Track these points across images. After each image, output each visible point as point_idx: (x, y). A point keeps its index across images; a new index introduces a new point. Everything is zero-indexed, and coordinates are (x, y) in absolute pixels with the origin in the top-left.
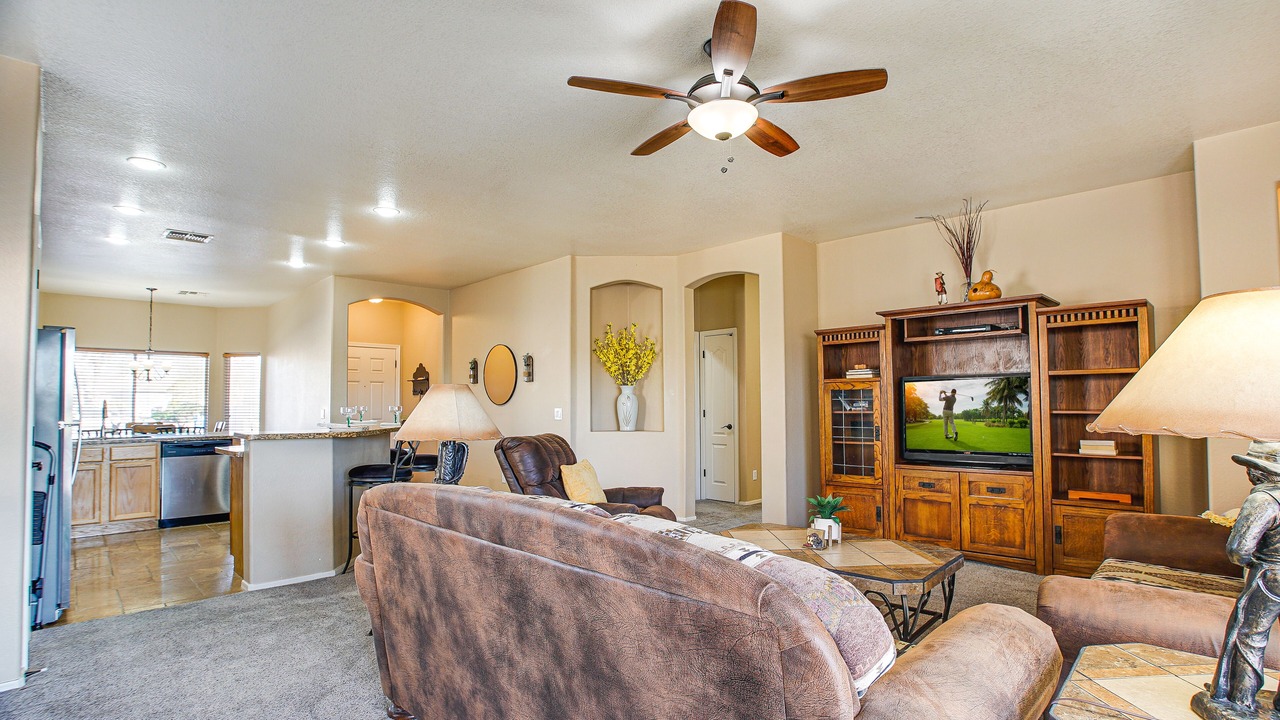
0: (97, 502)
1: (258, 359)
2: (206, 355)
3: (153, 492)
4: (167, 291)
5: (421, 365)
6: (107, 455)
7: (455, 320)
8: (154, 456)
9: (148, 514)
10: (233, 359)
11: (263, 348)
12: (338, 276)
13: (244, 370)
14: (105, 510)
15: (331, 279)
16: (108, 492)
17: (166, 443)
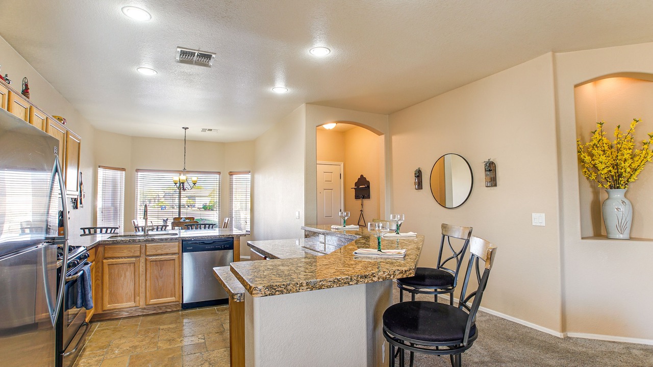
0: (137, 289)
1: (249, 176)
2: (219, 173)
3: (177, 281)
4: (196, 130)
5: (362, 176)
6: (143, 251)
7: (394, 138)
8: (177, 251)
9: (173, 299)
10: (234, 177)
11: (252, 168)
12: (308, 104)
13: (241, 182)
14: (142, 295)
15: (303, 107)
16: (144, 281)
17: (186, 241)
